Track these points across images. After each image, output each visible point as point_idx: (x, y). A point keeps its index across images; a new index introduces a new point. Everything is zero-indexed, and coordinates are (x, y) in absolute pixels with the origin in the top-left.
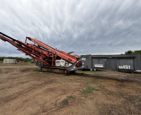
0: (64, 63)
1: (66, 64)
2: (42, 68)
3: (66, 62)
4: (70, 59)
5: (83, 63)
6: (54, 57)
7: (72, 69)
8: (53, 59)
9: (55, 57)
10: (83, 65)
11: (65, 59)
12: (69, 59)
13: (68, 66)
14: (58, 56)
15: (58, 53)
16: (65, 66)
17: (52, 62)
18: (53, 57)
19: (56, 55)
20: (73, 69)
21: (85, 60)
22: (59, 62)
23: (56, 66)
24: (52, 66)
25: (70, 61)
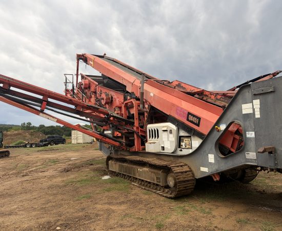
0: (173, 138)
4: (194, 116)
5: (251, 135)
7: (202, 169)
10: (252, 145)
12: (189, 113)
13: (191, 151)
14: (153, 104)
15: (152, 94)
21: (258, 115)
24: (133, 150)
25: (196, 124)
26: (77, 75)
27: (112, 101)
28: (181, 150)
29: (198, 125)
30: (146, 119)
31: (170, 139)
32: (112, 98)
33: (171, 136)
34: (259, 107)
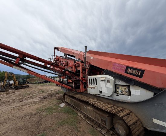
0: (110, 86)
1: (116, 87)
2: (65, 96)
3: (119, 82)
6: (84, 70)
7: (155, 121)
8: (81, 75)
9: (87, 70)
11: (113, 70)
13: (128, 99)
14: (92, 64)
15: (92, 58)
16: (116, 98)
17: (81, 83)
18: (81, 71)
19: (88, 62)
22: (95, 82)
23: (88, 92)
25: (137, 76)
26: (54, 55)
27: (68, 64)
29: (141, 76)
30: (87, 73)
31: (107, 86)
32: (68, 63)
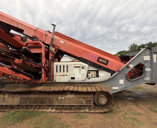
0: (84, 72)
3: (91, 68)
4: (103, 59)
5: (148, 69)
6: (47, 54)
7: (114, 88)
9: (51, 55)
10: (148, 74)
11: (87, 58)
12: (99, 58)
13: (97, 79)
14: (62, 49)
15: (62, 42)
16: (88, 81)
17: (43, 70)
18: (43, 55)
19: (54, 46)
20: (117, 88)
21: (155, 61)
22: (66, 69)
24: (41, 82)
25: (105, 64)
28: (89, 79)
29: (106, 64)
30: (50, 58)
31: (81, 72)
33: (82, 70)
34: (156, 58)
